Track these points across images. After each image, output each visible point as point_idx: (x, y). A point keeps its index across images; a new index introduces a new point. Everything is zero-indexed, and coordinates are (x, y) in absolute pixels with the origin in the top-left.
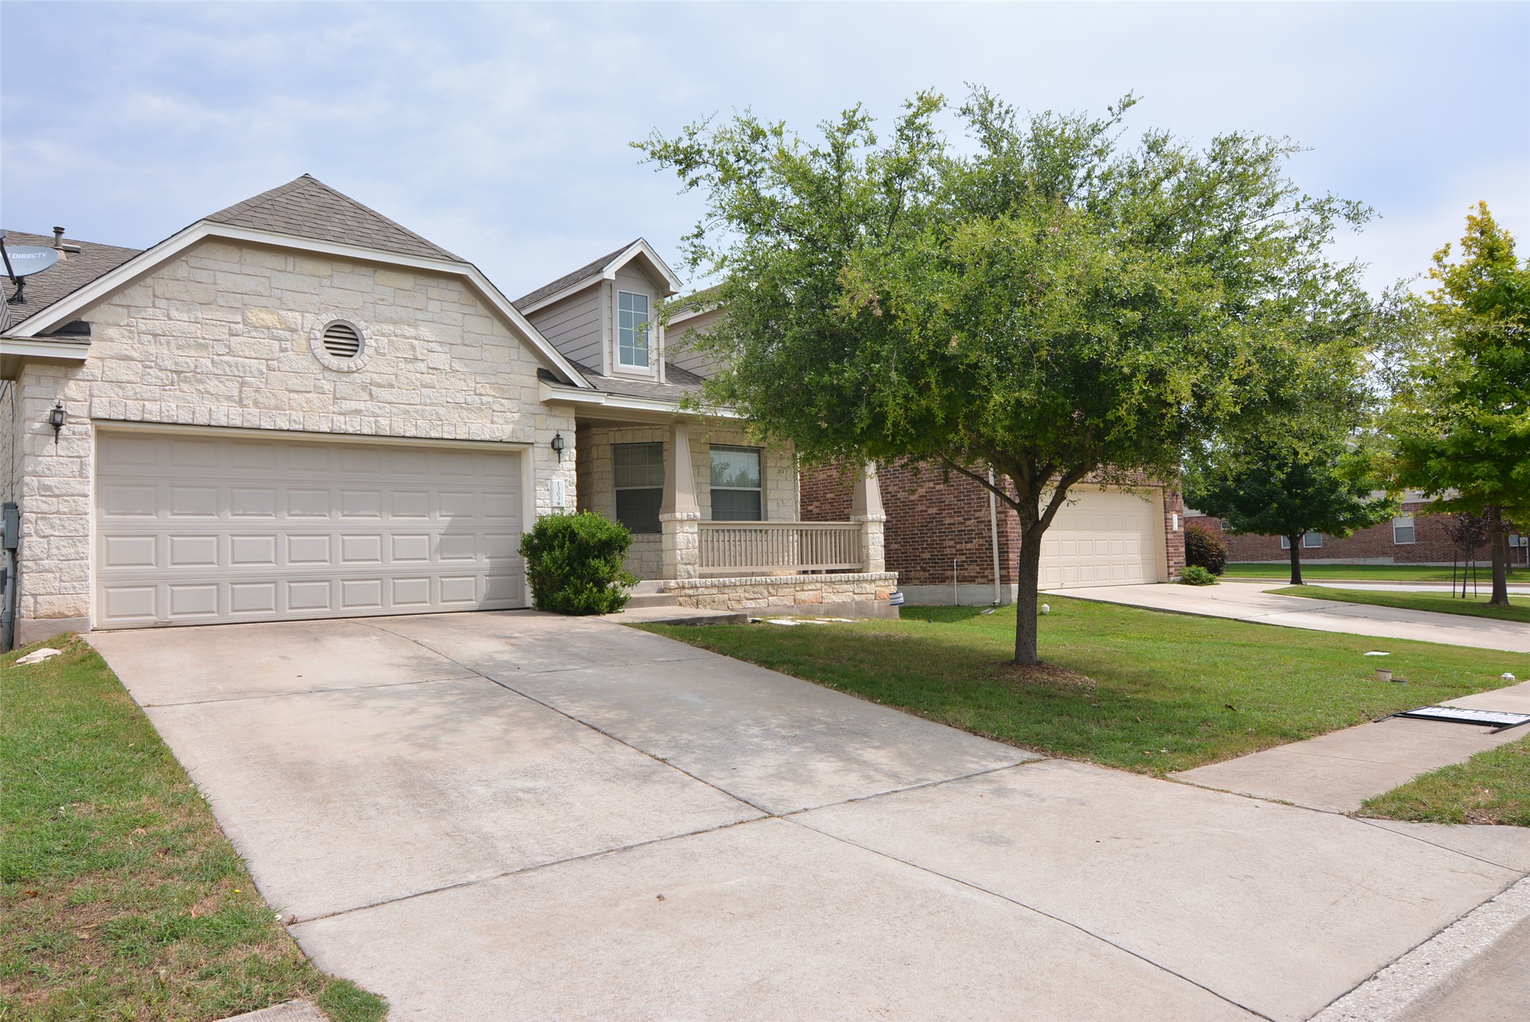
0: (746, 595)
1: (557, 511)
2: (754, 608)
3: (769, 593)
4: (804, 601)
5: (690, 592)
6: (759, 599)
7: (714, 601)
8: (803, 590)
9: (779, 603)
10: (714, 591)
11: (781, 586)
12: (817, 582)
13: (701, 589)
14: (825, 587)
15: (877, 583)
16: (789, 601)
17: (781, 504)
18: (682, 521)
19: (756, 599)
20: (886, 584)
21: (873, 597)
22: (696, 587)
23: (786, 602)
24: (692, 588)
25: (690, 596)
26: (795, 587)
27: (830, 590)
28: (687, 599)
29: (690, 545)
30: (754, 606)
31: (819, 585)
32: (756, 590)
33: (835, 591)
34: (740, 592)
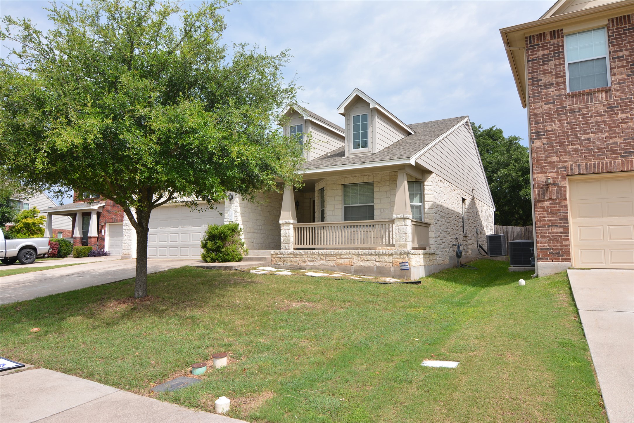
0: (309, 259)
1: (231, 223)
2: (312, 266)
3: (321, 258)
4: (341, 264)
5: (281, 256)
6: (315, 261)
7: (291, 261)
8: (341, 258)
9: (326, 264)
10: (292, 256)
11: (328, 255)
12: (350, 254)
13: (285, 255)
14: (355, 257)
15: (395, 256)
16: (333, 263)
19: (314, 261)
20: (402, 256)
21: (391, 264)
22: (283, 254)
23: (330, 264)
24: (281, 254)
25: (281, 258)
26: (336, 256)
27: (359, 259)
28: (279, 259)
30: (312, 264)
31: (351, 256)
32: (313, 256)
33: (362, 259)
34: (305, 258)
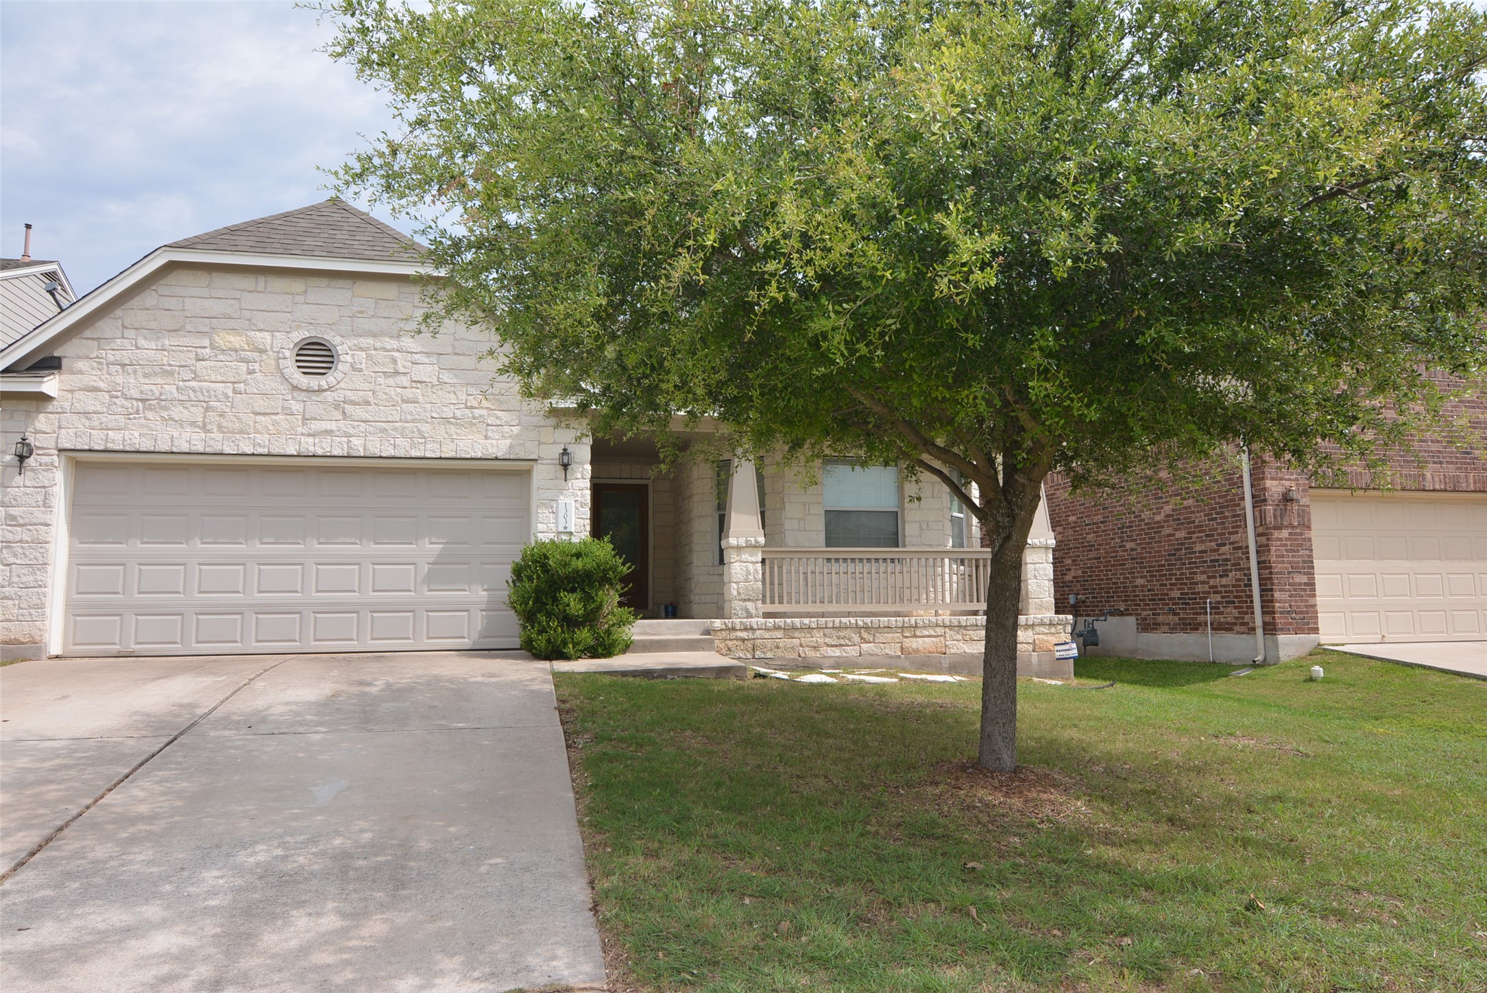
0: (827, 640)
1: (564, 537)
2: (838, 657)
3: (862, 638)
4: (916, 651)
5: (744, 635)
6: (847, 645)
7: (778, 647)
8: (915, 636)
9: (877, 651)
10: (779, 634)
11: (880, 630)
12: (937, 625)
13: (758, 632)
14: (949, 633)
15: (1038, 629)
16: (894, 650)
17: (924, 527)
18: (739, 548)
19: (842, 645)
20: (1053, 630)
21: (1030, 648)
22: (752, 629)
23: (887, 651)
24: (745, 629)
25: (743, 640)
26: (902, 632)
27: (959, 637)
28: (739, 643)
29: (751, 577)
30: (838, 654)
31: (940, 631)
32: (841, 634)
33: (967, 638)
34: (818, 637)
